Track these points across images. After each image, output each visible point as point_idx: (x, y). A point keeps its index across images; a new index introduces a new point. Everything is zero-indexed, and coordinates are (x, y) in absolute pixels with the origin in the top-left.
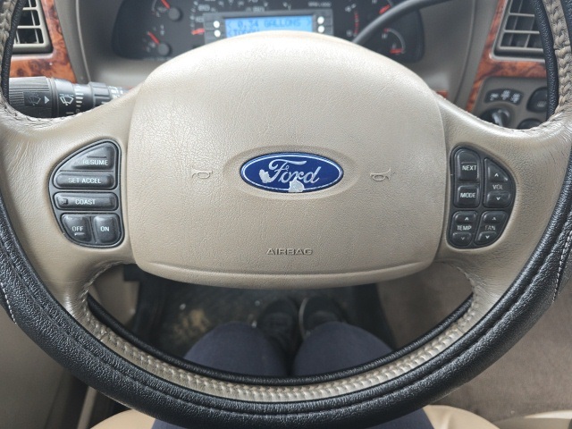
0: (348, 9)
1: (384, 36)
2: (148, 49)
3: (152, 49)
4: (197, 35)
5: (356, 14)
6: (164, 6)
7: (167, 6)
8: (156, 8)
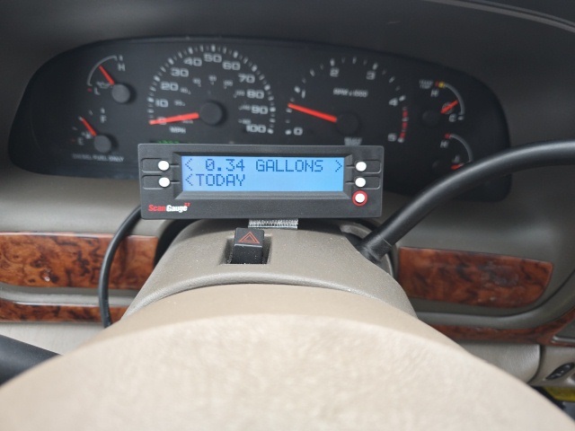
0: (394, 102)
1: (444, 144)
2: (80, 141)
3: (85, 139)
4: (157, 125)
5: (404, 109)
6: (106, 81)
7: (111, 82)
8: (93, 81)
